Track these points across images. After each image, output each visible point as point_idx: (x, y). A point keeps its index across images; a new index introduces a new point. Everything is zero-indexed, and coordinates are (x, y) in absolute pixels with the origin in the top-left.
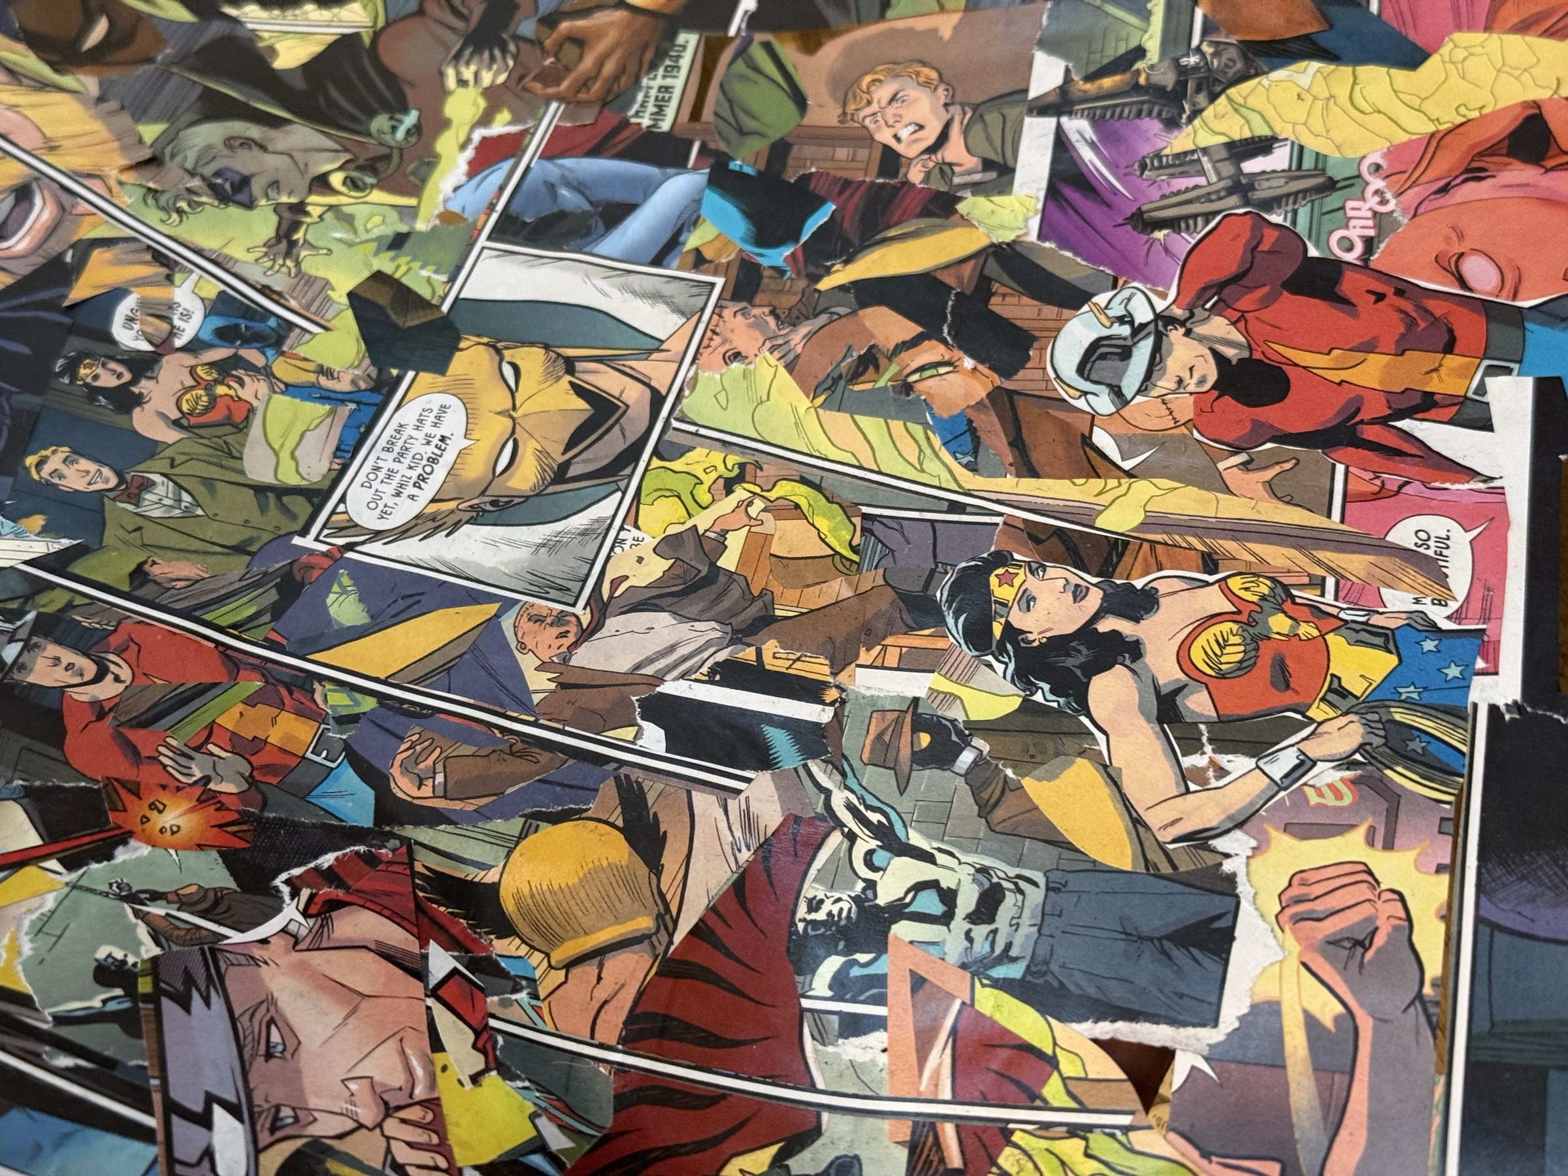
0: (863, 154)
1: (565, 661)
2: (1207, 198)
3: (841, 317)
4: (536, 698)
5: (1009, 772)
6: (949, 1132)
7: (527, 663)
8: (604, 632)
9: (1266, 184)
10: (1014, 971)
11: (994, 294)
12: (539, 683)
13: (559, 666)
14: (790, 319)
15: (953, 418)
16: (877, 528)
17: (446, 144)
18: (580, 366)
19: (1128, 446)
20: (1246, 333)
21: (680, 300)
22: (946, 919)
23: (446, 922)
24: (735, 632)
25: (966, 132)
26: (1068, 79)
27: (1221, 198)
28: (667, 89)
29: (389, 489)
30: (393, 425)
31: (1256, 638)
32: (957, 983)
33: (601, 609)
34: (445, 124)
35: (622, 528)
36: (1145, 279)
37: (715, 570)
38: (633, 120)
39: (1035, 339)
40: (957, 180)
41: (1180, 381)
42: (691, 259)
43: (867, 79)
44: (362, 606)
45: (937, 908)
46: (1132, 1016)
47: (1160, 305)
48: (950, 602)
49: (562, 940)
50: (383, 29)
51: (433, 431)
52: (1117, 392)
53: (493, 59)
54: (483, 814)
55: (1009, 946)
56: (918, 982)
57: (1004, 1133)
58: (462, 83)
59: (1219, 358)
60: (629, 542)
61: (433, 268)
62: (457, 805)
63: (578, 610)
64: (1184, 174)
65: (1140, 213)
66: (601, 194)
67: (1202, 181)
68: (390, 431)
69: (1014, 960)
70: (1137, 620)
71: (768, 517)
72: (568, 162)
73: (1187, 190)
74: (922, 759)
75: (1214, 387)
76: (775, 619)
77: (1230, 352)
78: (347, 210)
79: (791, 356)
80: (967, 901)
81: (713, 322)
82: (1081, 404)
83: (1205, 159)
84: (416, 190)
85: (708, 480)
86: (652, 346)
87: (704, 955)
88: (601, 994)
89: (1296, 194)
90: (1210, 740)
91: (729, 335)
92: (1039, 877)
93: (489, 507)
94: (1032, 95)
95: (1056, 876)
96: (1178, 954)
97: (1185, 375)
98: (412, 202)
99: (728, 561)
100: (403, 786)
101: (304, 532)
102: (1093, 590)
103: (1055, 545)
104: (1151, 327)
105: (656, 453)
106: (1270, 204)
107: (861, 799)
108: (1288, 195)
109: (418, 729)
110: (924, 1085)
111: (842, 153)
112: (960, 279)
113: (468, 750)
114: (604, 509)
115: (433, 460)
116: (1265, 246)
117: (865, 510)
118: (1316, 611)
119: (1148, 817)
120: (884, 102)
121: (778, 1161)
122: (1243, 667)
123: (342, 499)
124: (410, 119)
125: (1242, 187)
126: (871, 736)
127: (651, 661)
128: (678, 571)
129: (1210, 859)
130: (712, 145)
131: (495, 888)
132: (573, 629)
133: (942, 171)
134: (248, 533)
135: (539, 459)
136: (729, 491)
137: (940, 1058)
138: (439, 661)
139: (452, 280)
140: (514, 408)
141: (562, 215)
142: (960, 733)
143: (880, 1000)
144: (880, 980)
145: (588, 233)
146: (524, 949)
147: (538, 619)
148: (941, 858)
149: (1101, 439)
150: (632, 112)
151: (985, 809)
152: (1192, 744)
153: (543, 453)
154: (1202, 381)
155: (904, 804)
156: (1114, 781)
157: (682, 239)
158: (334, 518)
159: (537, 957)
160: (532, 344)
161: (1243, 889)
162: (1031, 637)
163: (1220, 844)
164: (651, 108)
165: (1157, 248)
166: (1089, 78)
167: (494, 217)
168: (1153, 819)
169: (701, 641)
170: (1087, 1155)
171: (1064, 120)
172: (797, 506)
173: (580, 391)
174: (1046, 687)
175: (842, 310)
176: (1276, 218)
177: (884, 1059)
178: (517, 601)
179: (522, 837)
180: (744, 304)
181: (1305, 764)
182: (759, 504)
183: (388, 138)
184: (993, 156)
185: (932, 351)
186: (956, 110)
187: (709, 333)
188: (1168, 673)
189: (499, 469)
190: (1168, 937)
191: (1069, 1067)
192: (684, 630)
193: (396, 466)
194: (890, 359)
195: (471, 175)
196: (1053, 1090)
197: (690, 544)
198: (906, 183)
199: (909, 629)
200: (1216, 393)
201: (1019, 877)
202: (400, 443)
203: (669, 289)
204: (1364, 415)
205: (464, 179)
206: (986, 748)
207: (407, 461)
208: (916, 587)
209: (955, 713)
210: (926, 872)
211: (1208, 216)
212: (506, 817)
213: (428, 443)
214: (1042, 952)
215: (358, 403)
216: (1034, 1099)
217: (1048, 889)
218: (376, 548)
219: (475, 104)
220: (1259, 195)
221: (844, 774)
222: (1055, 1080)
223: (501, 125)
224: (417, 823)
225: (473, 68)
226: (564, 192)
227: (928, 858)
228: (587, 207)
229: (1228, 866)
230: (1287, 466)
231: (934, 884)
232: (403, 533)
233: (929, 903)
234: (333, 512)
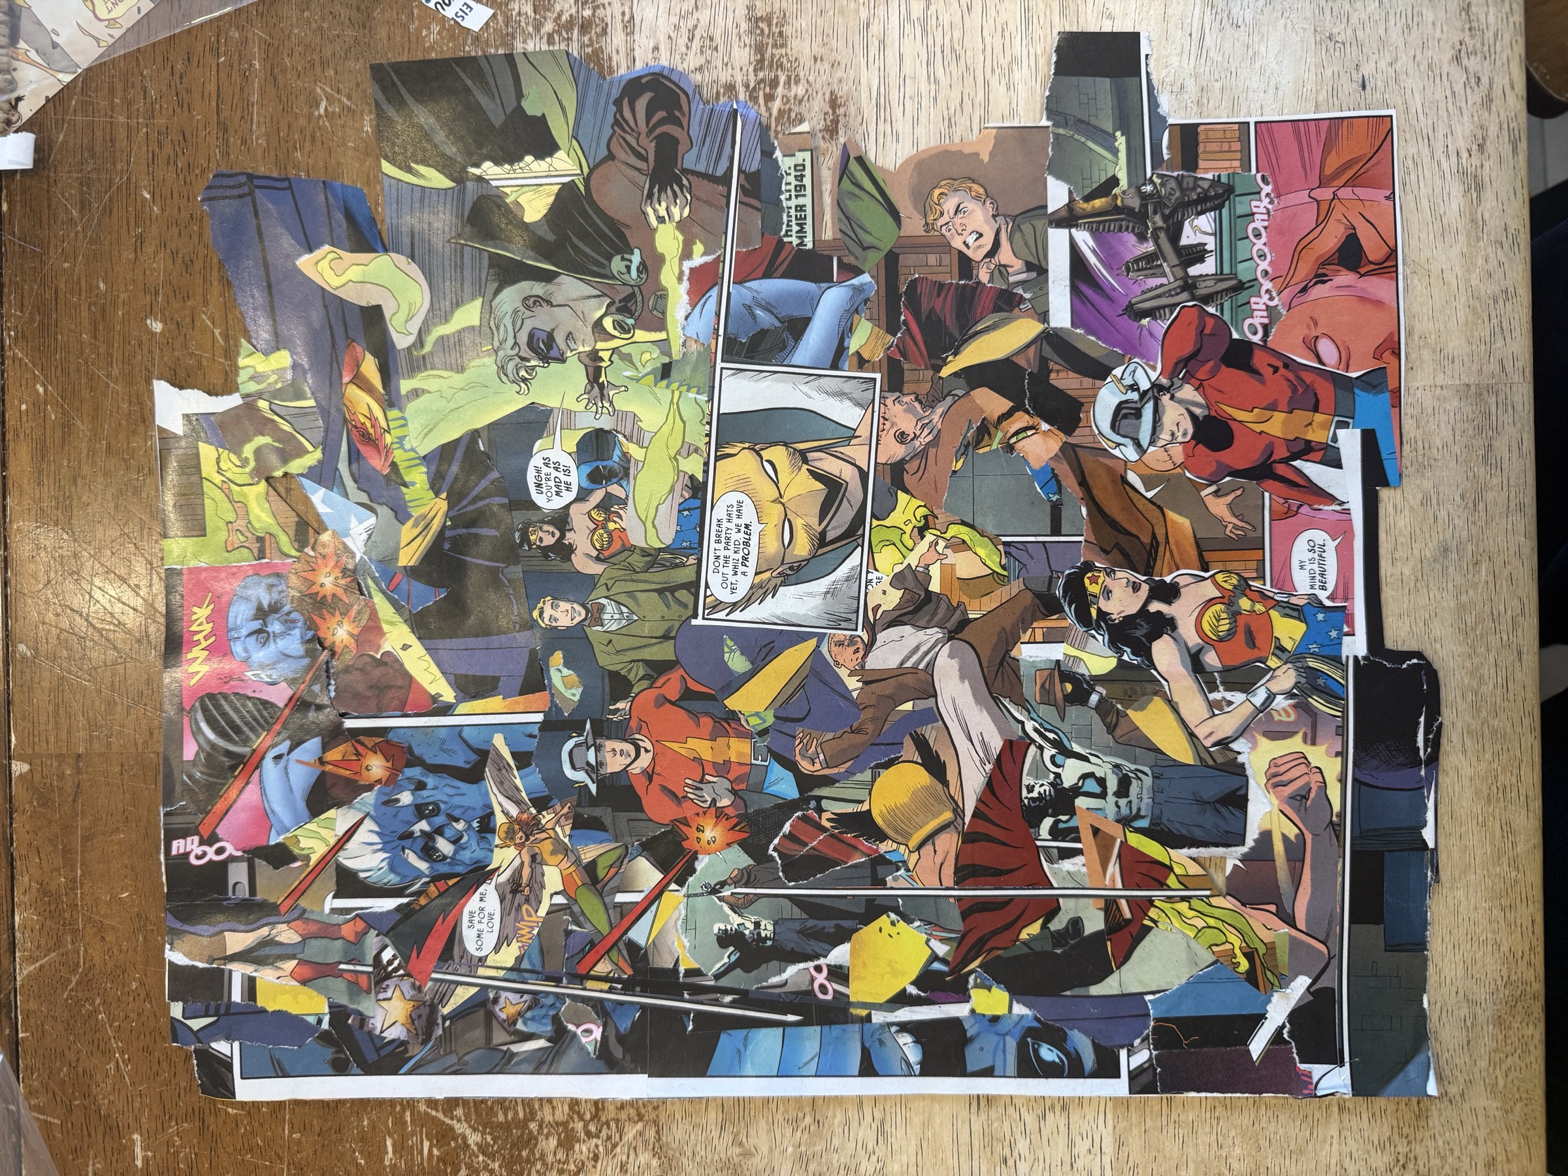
0: (946, 259)
1: (863, 667)
2: (1169, 294)
3: (960, 398)
4: (855, 694)
5: (1119, 706)
6: (1123, 902)
7: (843, 673)
8: (878, 644)
9: (1203, 285)
10: (1144, 823)
11: (1051, 371)
12: (853, 684)
13: (859, 671)
14: (929, 403)
15: (1042, 468)
16: (1013, 550)
17: (668, 276)
18: (811, 456)
19: (1149, 483)
20: (1205, 397)
21: (857, 395)
22: (1103, 795)
23: (853, 842)
24: (950, 632)
25: (1011, 239)
26: (1072, 200)
27: (1177, 294)
28: (800, 208)
29: (729, 570)
30: (714, 522)
31: (1235, 614)
32: (1116, 830)
33: (872, 629)
34: (660, 260)
35: (868, 572)
36: (1142, 357)
37: (929, 594)
38: (786, 239)
39: (1082, 404)
40: (1012, 279)
41: (1173, 434)
42: (855, 360)
43: (937, 192)
44: (744, 658)
45: (1097, 789)
46: (1206, 845)
47: (1154, 375)
48: (1064, 597)
49: (911, 835)
50: (589, 175)
51: (739, 521)
52: (1137, 444)
53: (675, 196)
54: (850, 773)
55: (1139, 809)
56: (1096, 831)
57: (1150, 902)
58: (661, 220)
59: (1193, 417)
60: (875, 581)
61: (695, 390)
62: (835, 771)
63: (859, 632)
64: (1153, 275)
65: (1130, 306)
66: (783, 314)
67: (1164, 281)
68: (714, 528)
69: (1143, 817)
70: (1169, 603)
71: (948, 552)
72: (754, 284)
73: (1157, 288)
74: (1071, 699)
75: (1193, 438)
76: (969, 621)
77: (1198, 411)
78: (624, 350)
79: (935, 432)
80: (1112, 784)
81: (882, 411)
82: (1116, 452)
83: (1165, 265)
84: (661, 325)
85: (908, 529)
86: (850, 435)
87: (984, 828)
88: (939, 860)
89: (1221, 291)
90: (1223, 683)
91: (894, 420)
92: (1147, 769)
93: (789, 572)
94: (1050, 210)
95: (1156, 770)
96: (1223, 810)
97: (1175, 429)
98: (662, 335)
99: (935, 586)
100: (806, 766)
101: (695, 616)
102: (1144, 585)
103: (1119, 557)
104: (1150, 393)
105: (873, 516)
106: (1207, 299)
107: (1041, 725)
108: (1217, 293)
109: (801, 729)
110: (1107, 882)
111: (932, 259)
112: (1028, 360)
113: (830, 736)
114: (854, 559)
115: (747, 544)
116: (1207, 331)
117: (1004, 539)
118: (1263, 596)
119: (1197, 731)
120: (952, 213)
121: (1044, 926)
122: (1231, 633)
123: (707, 586)
124: (636, 258)
125: (1189, 285)
126: (1038, 686)
127: (908, 658)
128: (908, 597)
129: (1231, 755)
130: (845, 260)
131: (869, 811)
132: (860, 645)
133: (1000, 272)
134: (666, 625)
135: (807, 532)
136: (922, 537)
137: (1113, 869)
138: (796, 682)
139: (711, 399)
140: (781, 496)
141: (763, 333)
142: (1088, 683)
143: (1078, 840)
144: (1076, 830)
145: (784, 347)
146: (895, 845)
147: (840, 644)
148: (1092, 759)
149: (1132, 477)
150: (783, 233)
151: (1111, 729)
152: (1213, 688)
153: (807, 526)
154: (1185, 434)
155: (1065, 727)
156: (1176, 710)
157: (846, 344)
158: (708, 600)
159: (902, 848)
160: (776, 444)
161: (1249, 772)
162: (1114, 617)
163: (1234, 746)
164: (795, 228)
165: (1145, 332)
166: (1088, 198)
167: (721, 340)
168: (1200, 732)
169: (933, 641)
170: (1190, 908)
171: (1073, 231)
172: (964, 542)
173: (816, 475)
174: (1129, 650)
175: (960, 392)
176: (1211, 310)
177: (1084, 870)
178: (825, 634)
179: (873, 781)
180: (898, 394)
181: (1271, 697)
182: (942, 543)
183: (626, 277)
184: (1031, 259)
185: (1021, 420)
186: (1000, 219)
187: (882, 420)
188: (1193, 640)
189: (786, 542)
190: (1218, 801)
191: (1178, 870)
192: (921, 635)
193: (727, 553)
194: (996, 428)
195: (693, 305)
196: (1172, 881)
197: (910, 577)
198: (979, 283)
199: (1045, 617)
200: (1194, 442)
201: (1137, 770)
202: (723, 535)
203: (848, 387)
204: (1275, 457)
205: (690, 308)
206: (1104, 692)
207: (732, 547)
208: (1042, 588)
209: (1082, 670)
210: (1086, 768)
211: (1172, 307)
212: (862, 772)
213: (739, 531)
214: (1157, 812)
215: (689, 510)
216: (1162, 885)
217: (1154, 777)
218: (736, 615)
219: (676, 238)
220: (1201, 291)
221: (1029, 712)
222: (1172, 876)
223: (699, 258)
224: (819, 786)
225: (664, 204)
226: (759, 312)
227: (1084, 758)
228: (777, 324)
229: (1241, 759)
230: (1239, 492)
231: (1091, 775)
232: (747, 602)
233: (1091, 786)
234: (706, 597)
